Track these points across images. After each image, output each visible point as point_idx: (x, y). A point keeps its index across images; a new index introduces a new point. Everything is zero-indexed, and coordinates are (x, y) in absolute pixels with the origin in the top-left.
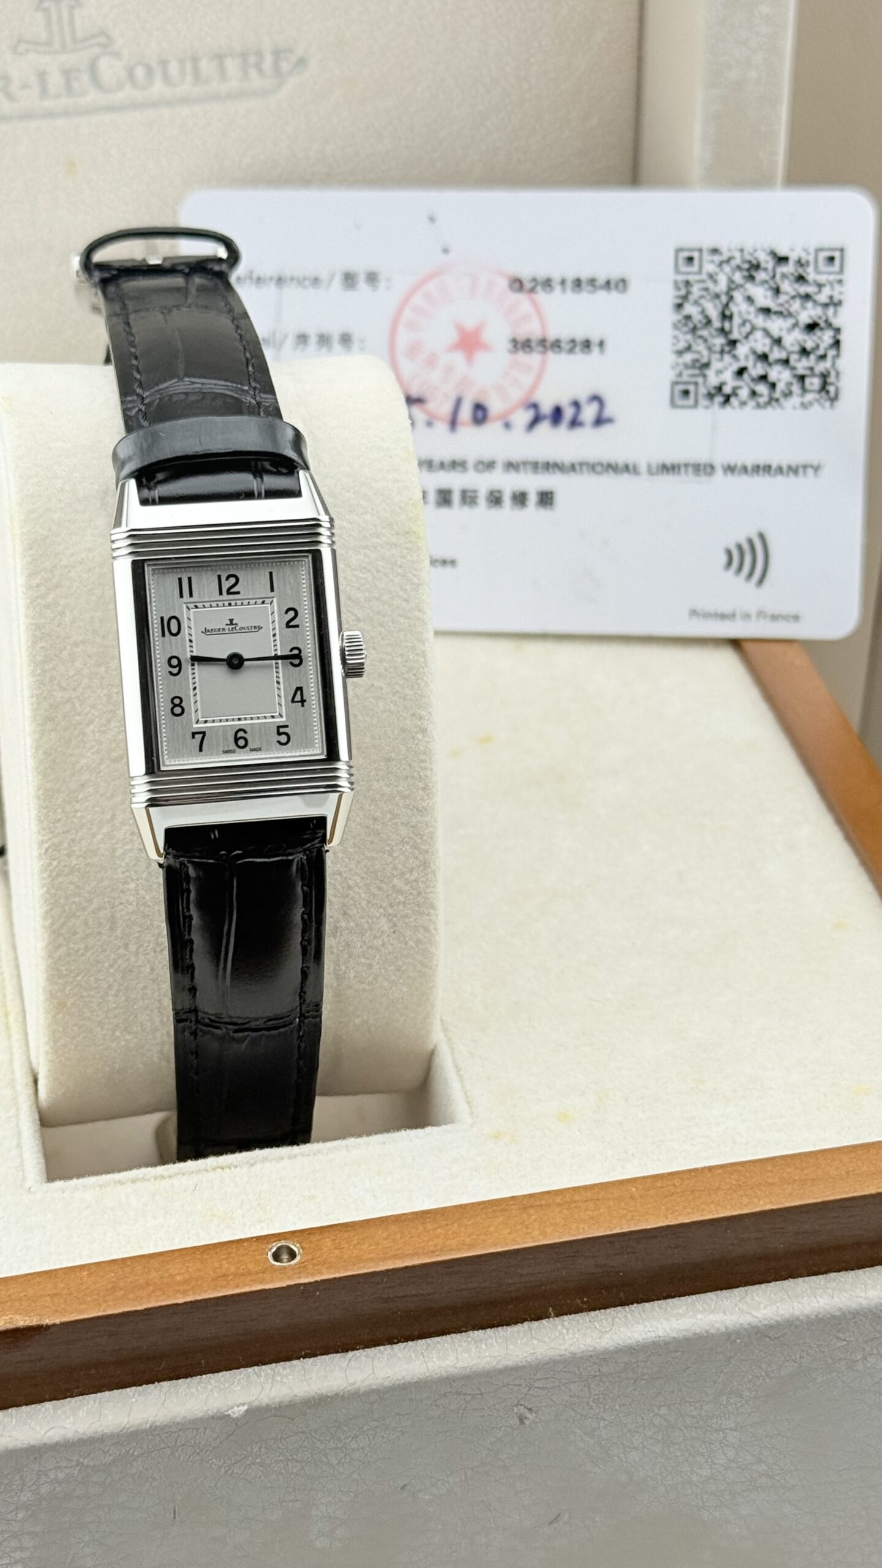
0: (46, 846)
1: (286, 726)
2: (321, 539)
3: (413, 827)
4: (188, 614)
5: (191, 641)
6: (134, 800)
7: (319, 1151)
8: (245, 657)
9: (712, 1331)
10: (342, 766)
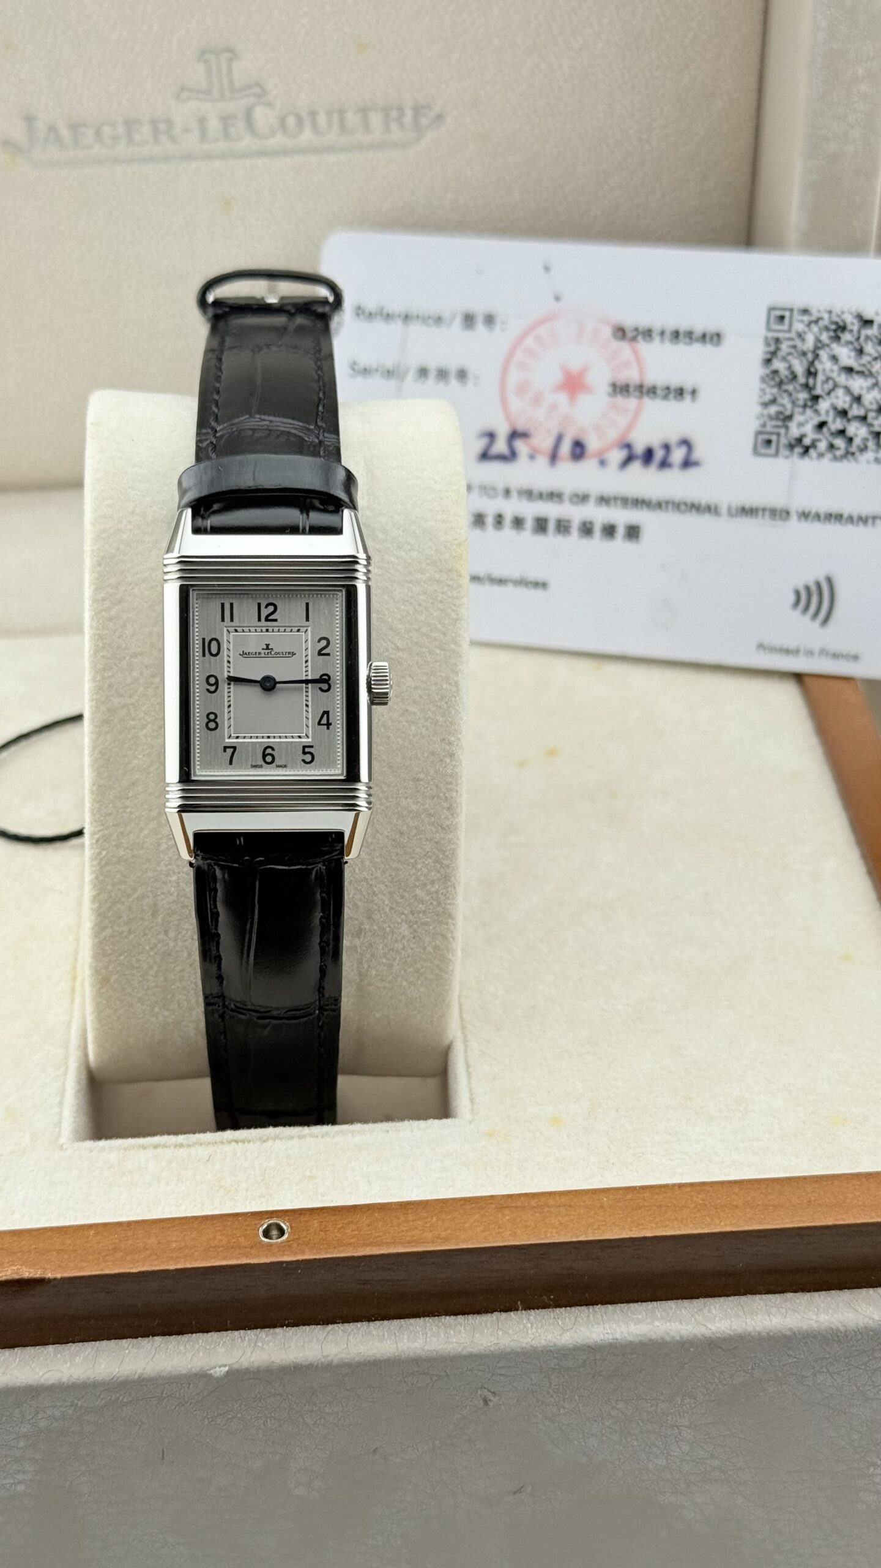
0: (97, 836)
1: (312, 747)
2: (358, 575)
3: (437, 843)
4: (228, 637)
5: (229, 662)
6: (168, 804)
7: (327, 1134)
8: (277, 680)
9: (668, 1339)
10: (361, 787)
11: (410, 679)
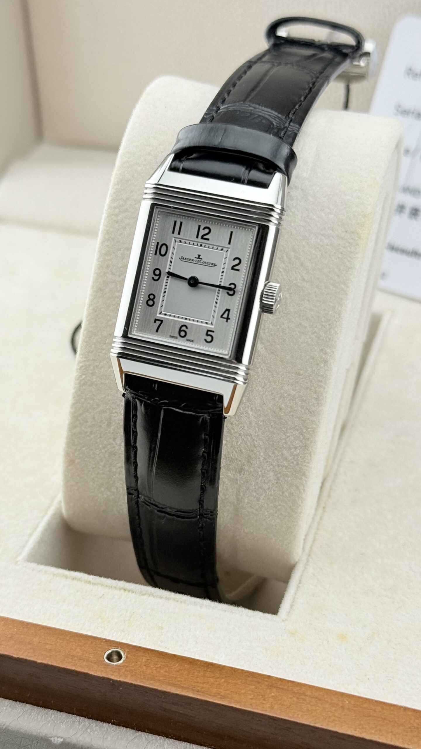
1: (213, 332)
2: (272, 219)
3: (304, 421)
4: (174, 245)
5: (171, 262)
6: (112, 350)
7: (185, 602)
8: (200, 281)
10: (242, 368)
11: (308, 303)
